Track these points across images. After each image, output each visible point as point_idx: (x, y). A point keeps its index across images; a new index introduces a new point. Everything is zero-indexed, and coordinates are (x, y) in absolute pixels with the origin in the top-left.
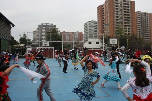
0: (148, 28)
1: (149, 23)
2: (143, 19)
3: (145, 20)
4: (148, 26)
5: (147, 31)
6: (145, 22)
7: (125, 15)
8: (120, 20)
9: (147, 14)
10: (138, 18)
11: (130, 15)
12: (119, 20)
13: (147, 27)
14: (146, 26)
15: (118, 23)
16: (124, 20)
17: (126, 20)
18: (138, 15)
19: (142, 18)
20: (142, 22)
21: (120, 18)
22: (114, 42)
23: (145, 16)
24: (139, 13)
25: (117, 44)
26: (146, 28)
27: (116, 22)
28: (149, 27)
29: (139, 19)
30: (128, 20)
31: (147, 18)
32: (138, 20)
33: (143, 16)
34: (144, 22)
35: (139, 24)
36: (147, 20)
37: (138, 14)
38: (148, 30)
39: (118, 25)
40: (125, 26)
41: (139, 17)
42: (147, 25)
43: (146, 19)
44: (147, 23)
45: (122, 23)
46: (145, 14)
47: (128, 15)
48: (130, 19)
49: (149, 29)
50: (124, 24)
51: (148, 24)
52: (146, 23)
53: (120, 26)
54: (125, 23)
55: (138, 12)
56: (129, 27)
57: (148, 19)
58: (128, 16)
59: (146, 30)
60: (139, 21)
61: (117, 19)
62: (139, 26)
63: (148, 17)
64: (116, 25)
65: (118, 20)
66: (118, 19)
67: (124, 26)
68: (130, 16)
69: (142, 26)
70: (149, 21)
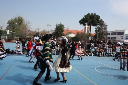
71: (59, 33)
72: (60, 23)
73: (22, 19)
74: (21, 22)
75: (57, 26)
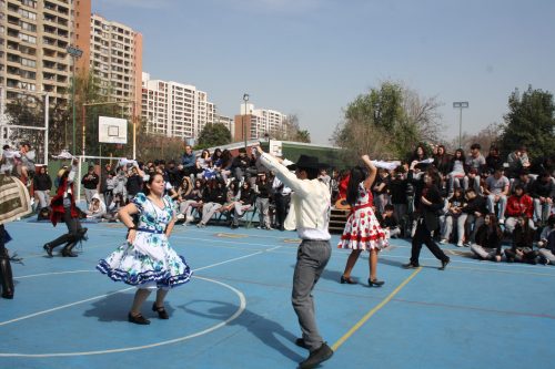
0: (126, 86)
1: (130, 68)
2: (110, 47)
3: (120, 54)
4: (127, 79)
5: (122, 97)
6: (120, 61)
7: (48, 16)
8: (25, 37)
9: (127, 33)
10: (93, 41)
11: (70, 23)
12: (20, 35)
13: (123, 82)
14: (120, 77)
15: (14, 45)
16: (45, 38)
17: (51, 41)
18: (96, 30)
19: (107, 44)
20: (106, 59)
21: (25, 26)
22: (113, 131)
23: (120, 38)
24: (97, 23)
25: (125, 142)
26: (120, 85)
27: (10, 43)
28: (129, 83)
29: (97, 47)
30: (62, 44)
31: (127, 48)
32: (93, 50)
33: (114, 36)
34: (113, 59)
35: (97, 64)
36: (127, 55)
37: (93, 24)
38: (126, 94)
39: (15, 58)
40: (48, 64)
41: (97, 39)
42: (123, 74)
43: (124, 51)
44: (123, 66)
45: (32, 51)
46: (121, 30)
47: (63, 21)
48: (69, 40)
49: (129, 91)
50: (41, 56)
51: (126, 71)
52: (120, 65)
53: (24, 62)
54: (48, 52)
55: (95, 18)
56: (62, 73)
57: (130, 52)
58: (62, 27)
59: (119, 93)
60: (97, 55)
61: (13, 26)
62: (96, 72)
63: (130, 45)
64: (9, 55)
65: (14, 33)
66: (18, 28)
67: (42, 64)
68: (69, 28)
69: (106, 75)
70: (130, 60)
71: (525, 138)
72: (526, 90)
73: (393, 92)
74: (394, 102)
75: (513, 103)
